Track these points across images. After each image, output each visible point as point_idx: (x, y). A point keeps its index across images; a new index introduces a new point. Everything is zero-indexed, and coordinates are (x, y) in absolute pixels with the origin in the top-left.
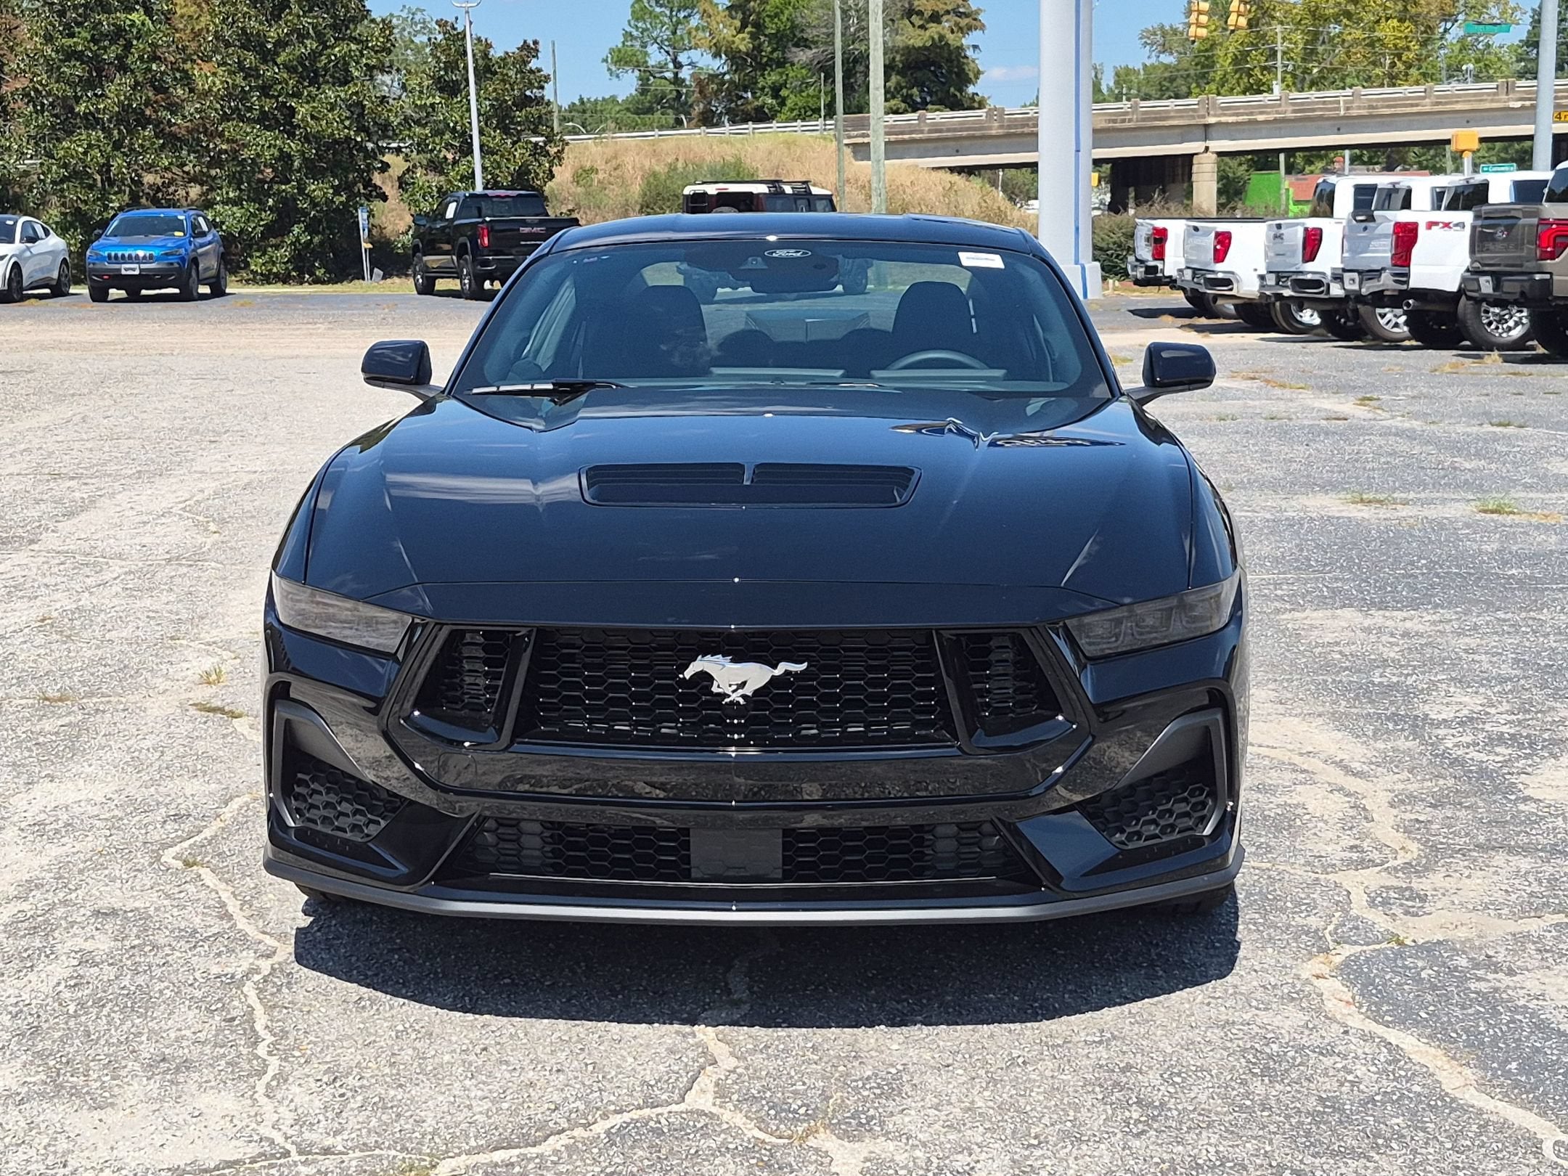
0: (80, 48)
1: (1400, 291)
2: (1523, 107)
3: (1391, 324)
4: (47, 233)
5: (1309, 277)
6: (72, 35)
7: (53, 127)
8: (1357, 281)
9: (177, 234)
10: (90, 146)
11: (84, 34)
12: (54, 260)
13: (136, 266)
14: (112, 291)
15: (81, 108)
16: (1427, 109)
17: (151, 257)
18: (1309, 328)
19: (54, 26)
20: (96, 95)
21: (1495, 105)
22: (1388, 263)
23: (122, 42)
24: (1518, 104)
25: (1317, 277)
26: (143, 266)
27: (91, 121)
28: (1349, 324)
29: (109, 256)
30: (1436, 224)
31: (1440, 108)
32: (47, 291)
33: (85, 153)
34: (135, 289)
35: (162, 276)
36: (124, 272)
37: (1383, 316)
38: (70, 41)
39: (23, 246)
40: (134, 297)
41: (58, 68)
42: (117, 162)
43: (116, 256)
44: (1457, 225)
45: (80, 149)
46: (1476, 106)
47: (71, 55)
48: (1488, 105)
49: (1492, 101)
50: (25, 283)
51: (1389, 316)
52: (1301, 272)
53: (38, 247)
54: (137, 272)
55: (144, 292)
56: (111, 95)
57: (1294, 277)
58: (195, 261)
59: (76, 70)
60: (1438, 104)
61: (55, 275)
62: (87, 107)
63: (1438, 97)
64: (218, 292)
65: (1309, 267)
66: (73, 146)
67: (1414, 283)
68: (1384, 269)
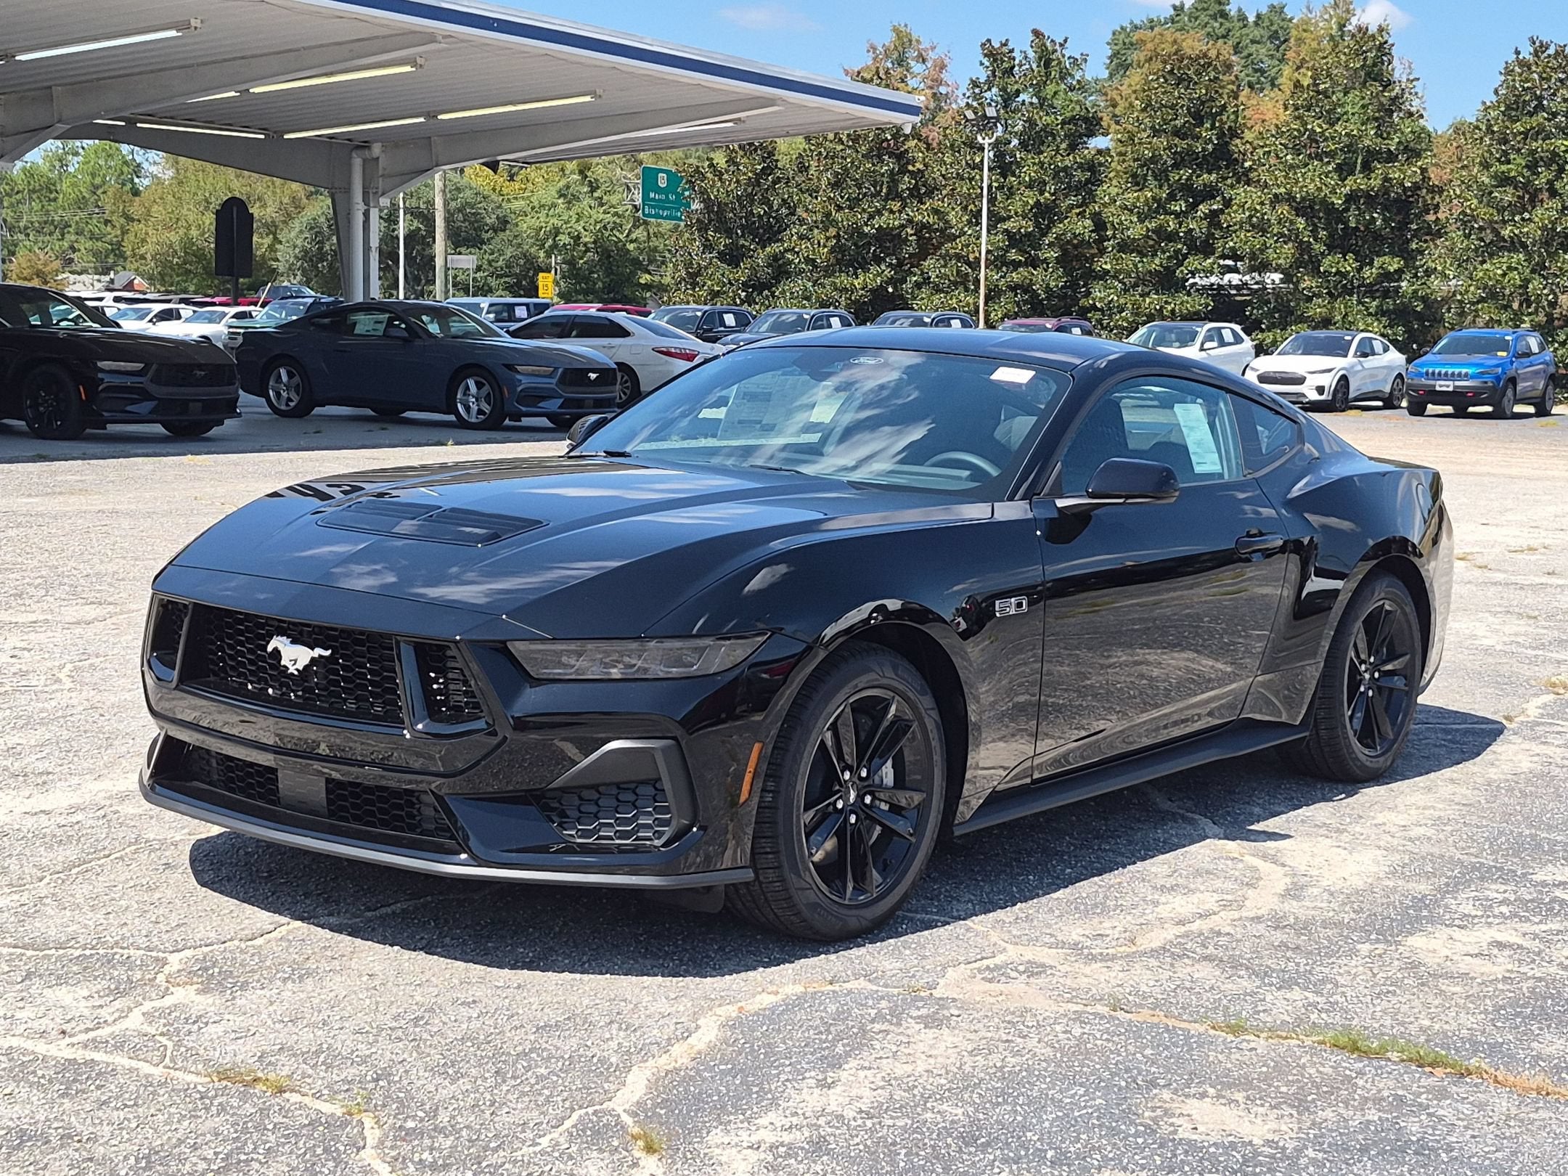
0: (1513, 174)
4: (1386, 350)
6: (1508, 162)
7: (1476, 250)
9: (1500, 354)
10: (1510, 268)
11: (1519, 161)
12: (1388, 375)
13: (1451, 383)
14: (1430, 406)
15: (1506, 233)
17: (1466, 375)
19: (1491, 154)
20: (1523, 219)
23: (1554, 167)
26: (1458, 383)
27: (1515, 244)
29: (1427, 373)
32: (1380, 403)
33: (1504, 275)
34: (1461, 405)
35: (1475, 394)
36: (1438, 388)
38: (1504, 168)
39: (1355, 360)
40: (1461, 413)
41: (1491, 193)
42: (1535, 285)
43: (1433, 373)
45: (1499, 272)
47: (1504, 180)
50: (1352, 395)
53: (1371, 362)
54: (1451, 389)
55: (1471, 409)
56: (1536, 219)
58: (1513, 381)
59: (1507, 196)
61: (1387, 389)
62: (1512, 231)
64: (1542, 412)
66: (1495, 267)
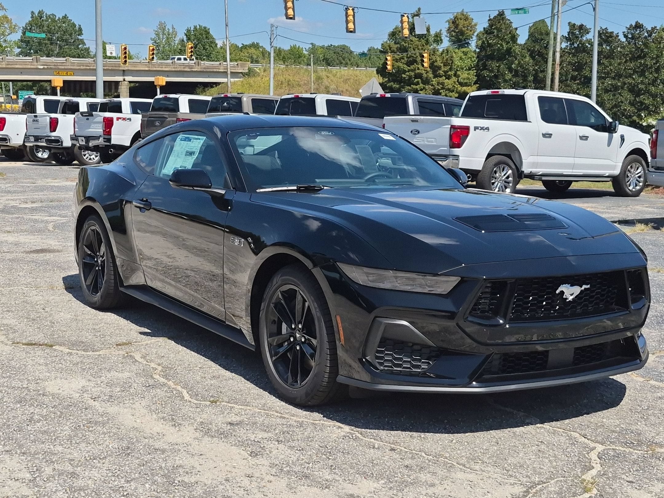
1: (106, 145)
2: (44, 68)
3: (88, 158)
5: (53, 138)
8: (84, 140)
16: (4, 66)
18: (42, 160)
21: (32, 67)
22: (102, 134)
24: (42, 67)
25: (58, 138)
28: (63, 158)
30: (120, 118)
31: (10, 66)
37: (85, 155)
44: (128, 119)
46: (24, 67)
48: (29, 67)
49: (31, 65)
51: (87, 155)
52: (50, 136)
57: (47, 138)
60: (8, 64)
63: (8, 62)
65: (54, 134)
67: (113, 142)
68: (100, 136)
